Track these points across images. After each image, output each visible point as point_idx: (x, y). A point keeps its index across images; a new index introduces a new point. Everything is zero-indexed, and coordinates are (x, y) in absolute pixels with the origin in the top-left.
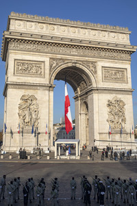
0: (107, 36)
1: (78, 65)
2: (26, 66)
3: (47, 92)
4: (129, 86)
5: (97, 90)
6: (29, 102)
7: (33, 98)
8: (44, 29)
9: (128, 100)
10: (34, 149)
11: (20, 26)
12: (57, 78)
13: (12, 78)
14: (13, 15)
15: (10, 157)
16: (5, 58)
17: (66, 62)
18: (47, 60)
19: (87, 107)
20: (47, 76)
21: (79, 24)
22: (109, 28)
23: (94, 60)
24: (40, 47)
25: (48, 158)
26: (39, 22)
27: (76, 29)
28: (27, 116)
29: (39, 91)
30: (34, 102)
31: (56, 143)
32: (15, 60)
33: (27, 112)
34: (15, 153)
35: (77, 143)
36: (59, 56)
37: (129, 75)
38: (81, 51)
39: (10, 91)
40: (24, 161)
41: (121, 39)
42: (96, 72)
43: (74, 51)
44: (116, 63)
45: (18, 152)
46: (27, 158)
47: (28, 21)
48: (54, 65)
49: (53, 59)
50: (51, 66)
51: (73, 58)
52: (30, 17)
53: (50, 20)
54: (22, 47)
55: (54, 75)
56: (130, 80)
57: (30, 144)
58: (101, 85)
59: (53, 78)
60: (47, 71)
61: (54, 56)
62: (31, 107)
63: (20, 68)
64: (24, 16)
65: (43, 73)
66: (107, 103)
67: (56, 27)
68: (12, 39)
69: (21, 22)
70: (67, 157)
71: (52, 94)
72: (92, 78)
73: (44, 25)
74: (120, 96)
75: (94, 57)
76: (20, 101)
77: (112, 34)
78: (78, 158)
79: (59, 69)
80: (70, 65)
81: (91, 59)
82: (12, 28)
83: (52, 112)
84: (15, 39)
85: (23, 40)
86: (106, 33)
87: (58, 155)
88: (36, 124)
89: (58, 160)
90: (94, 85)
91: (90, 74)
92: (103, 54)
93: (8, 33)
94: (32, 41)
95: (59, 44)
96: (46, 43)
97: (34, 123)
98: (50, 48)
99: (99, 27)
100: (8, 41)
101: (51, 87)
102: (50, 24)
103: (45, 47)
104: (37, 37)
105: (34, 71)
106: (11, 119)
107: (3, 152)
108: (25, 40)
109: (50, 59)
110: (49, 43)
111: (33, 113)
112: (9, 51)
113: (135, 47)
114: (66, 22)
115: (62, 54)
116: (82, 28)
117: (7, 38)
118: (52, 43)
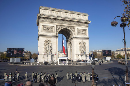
0: (79, 16)
1: (68, 28)
2: (47, 28)
3: (55, 39)
4: (87, 36)
5: (75, 38)
6: (48, 42)
7: (49, 41)
8: (54, 13)
9: (87, 42)
10: (50, 61)
11: (44, 12)
12: (59, 33)
13: (41, 33)
14: (41, 7)
15: (41, 64)
16: (38, 25)
17: (63, 26)
18: (55, 26)
19: (71, 44)
20: (55, 32)
21: (68, 11)
22: (80, 13)
23: (74, 26)
24: (52, 20)
25: (56, 64)
26: (52, 10)
27: (67, 13)
28: (47, 48)
29: (52, 38)
30: (50, 43)
31: (59, 59)
32: (42, 25)
33: (47, 47)
34: (42, 63)
35: (67, 59)
36: (60, 24)
37: (88, 32)
38: (69, 23)
39: (40, 38)
40: (46, 66)
41: (85, 18)
42: (75, 31)
43: (66, 22)
44: (83, 27)
45: (44, 62)
46: (47, 65)
47: (47, 10)
48: (58, 28)
49: (58, 25)
50: (57, 28)
51: (66, 25)
52: (48, 8)
53: (57, 9)
54: (45, 20)
55: (58, 32)
56: (88, 34)
57: (49, 59)
58: (77, 36)
59: (58, 33)
60: (55, 30)
61: (58, 24)
62: (49, 44)
63: (44, 29)
64: (46, 8)
65: (53, 31)
66: (79, 43)
67: (59, 12)
68: (41, 17)
69: (45, 10)
70: (63, 64)
71: (57, 39)
72: (73, 33)
73: (54, 12)
74: (84, 41)
76: (44, 42)
77: (81, 16)
78: (67, 64)
79: (60, 29)
80: (64, 28)
81: (73, 26)
82: (41, 12)
83: (57, 46)
84: (42, 17)
86: (79, 15)
87: (59, 63)
88: (51, 51)
89: (59, 65)
90: (74, 36)
91: (72, 31)
92: (78, 23)
93: (39, 15)
94: (49, 18)
95: (60, 19)
96: (55, 19)
97: (50, 51)
98: (56, 21)
99: (76, 13)
100: (39, 18)
101: (57, 37)
102: (57, 11)
103: (54, 20)
104: (51, 16)
105: (50, 30)
106: (41, 49)
107: (38, 62)
108: (46, 18)
109: (57, 25)
110: (56, 19)
111: (50, 47)
112: (40, 22)
113: (90, 21)
114: (63, 10)
115: (61, 23)
116: (69, 13)
117: (39, 17)
118: (57, 19)
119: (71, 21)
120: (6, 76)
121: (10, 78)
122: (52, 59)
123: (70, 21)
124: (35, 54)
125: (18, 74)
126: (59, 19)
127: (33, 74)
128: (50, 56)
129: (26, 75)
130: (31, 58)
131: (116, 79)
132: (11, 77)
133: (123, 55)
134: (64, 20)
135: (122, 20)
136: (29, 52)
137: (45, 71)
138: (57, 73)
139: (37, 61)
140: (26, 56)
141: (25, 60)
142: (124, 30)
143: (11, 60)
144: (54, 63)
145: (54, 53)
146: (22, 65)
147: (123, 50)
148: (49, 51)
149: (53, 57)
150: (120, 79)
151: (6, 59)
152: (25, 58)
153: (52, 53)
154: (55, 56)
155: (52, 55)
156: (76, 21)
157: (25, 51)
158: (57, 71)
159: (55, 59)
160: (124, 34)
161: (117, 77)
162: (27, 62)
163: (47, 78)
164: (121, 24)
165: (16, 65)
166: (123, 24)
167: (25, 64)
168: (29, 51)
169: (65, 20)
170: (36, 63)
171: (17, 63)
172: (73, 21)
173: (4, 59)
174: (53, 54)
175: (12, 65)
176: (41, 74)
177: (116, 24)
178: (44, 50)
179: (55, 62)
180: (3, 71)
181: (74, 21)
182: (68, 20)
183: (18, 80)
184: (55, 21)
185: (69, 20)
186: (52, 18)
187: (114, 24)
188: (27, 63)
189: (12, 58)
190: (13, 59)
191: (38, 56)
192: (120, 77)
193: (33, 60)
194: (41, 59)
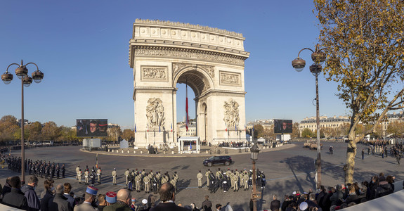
0: (224, 41)
1: (198, 69)
2: (151, 71)
3: (171, 95)
4: (242, 89)
5: (215, 92)
6: (155, 104)
7: (158, 101)
8: (166, 34)
9: (241, 101)
11: (144, 33)
12: (180, 81)
13: (139, 83)
14: (137, 22)
15: (141, 152)
16: (132, 66)
17: (187, 66)
18: (170, 65)
19: (206, 108)
20: (170, 80)
21: (198, 27)
22: (226, 33)
23: (212, 64)
24: (163, 52)
25: (173, 153)
26: (161, 28)
27: (196, 33)
28: (154, 117)
29: (163, 95)
30: (160, 104)
31: (179, 140)
32: (141, 66)
33: (154, 114)
34: (145, 148)
35: (197, 140)
36: (180, 61)
38: (201, 56)
39: (138, 95)
40: (153, 156)
41: (237, 45)
42: (214, 76)
43: (194, 56)
44: (232, 67)
45: (147, 148)
46: (155, 153)
47: (151, 27)
48: (176, 69)
49: (175, 63)
50: (173, 71)
51: (193, 61)
52: (152, 22)
53: (172, 24)
54: (146, 53)
55: (177, 79)
56: (243, 84)
57: (158, 142)
58: (219, 88)
59: (175, 81)
60: (170, 76)
61: (176, 61)
62: (157, 109)
63: (146, 73)
64: (147, 22)
65: (166, 77)
66: (224, 104)
67: (176, 31)
68: (137, 46)
69: (145, 29)
70: (189, 152)
71: (175, 96)
72: (210, 81)
73: (166, 30)
74: (235, 99)
75: (212, 61)
76: (148, 104)
77: (229, 40)
78: (198, 152)
79: (181, 73)
80: (191, 69)
81: (209, 63)
82: (137, 35)
83: (175, 113)
84: (140, 46)
85: (147, 47)
86: (224, 38)
87: (181, 150)
89: (181, 155)
90: (212, 88)
91: (208, 77)
92: (220, 58)
93: (134, 41)
94: (156, 47)
95: (180, 48)
96: (168, 48)
97: (161, 122)
98: (172, 53)
99: (216, 31)
100: (134, 48)
101: (174, 90)
102: (172, 29)
103: (167, 52)
104: (160, 42)
105: (158, 75)
106: (141, 120)
107: (135, 148)
108: (150, 46)
109: (173, 63)
110: (171, 48)
111: (159, 114)
112: (136, 58)
113: (249, 54)
114: (186, 26)
115: (183, 58)
116: (201, 32)
117: (133, 46)
118: (174, 48)
119: (206, 51)
120: (80, 172)
121: (86, 177)
122: (165, 141)
123: (203, 51)
124: (130, 130)
125: (99, 171)
126: (177, 48)
127: (127, 173)
128: (160, 136)
129: (114, 173)
130: (120, 139)
131: (301, 180)
132: (89, 177)
133: (314, 130)
134: (189, 49)
135: (314, 58)
136: (117, 127)
137: (149, 167)
138: (176, 170)
139: (133, 146)
140: (112, 134)
141: (110, 142)
142: (317, 80)
143: (85, 142)
144: (169, 149)
145: (168, 128)
146: (104, 153)
147: (314, 121)
148: (157, 123)
149: (167, 136)
150: (307, 179)
151: (76, 141)
152: (108, 139)
153: (164, 128)
154: (171, 134)
155: (165, 133)
156: (217, 53)
157: (109, 124)
158: (176, 168)
159: (171, 140)
160: (317, 87)
161: (302, 175)
162: (113, 146)
163: (154, 182)
164: (313, 66)
165: (93, 152)
166: (315, 66)
167: (111, 151)
168: (116, 125)
169: (192, 50)
170: (132, 148)
171: (96, 149)
172: (209, 52)
173: (72, 141)
174: (166, 130)
175: (88, 151)
176: (143, 173)
177: (303, 65)
178: (147, 121)
179: (171, 147)
180: (73, 163)
181: (211, 52)
182: (198, 50)
183: (100, 183)
184: (170, 54)
185: (200, 51)
186: (162, 47)
187: (298, 66)
188: (114, 149)
189: (87, 139)
190: (88, 142)
191: (136, 134)
192: (309, 175)
193: (125, 143)
194: (141, 142)
